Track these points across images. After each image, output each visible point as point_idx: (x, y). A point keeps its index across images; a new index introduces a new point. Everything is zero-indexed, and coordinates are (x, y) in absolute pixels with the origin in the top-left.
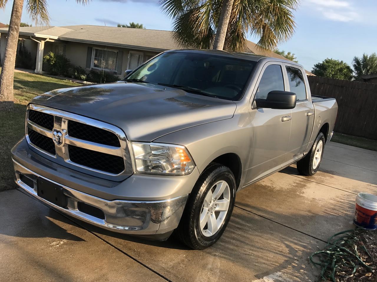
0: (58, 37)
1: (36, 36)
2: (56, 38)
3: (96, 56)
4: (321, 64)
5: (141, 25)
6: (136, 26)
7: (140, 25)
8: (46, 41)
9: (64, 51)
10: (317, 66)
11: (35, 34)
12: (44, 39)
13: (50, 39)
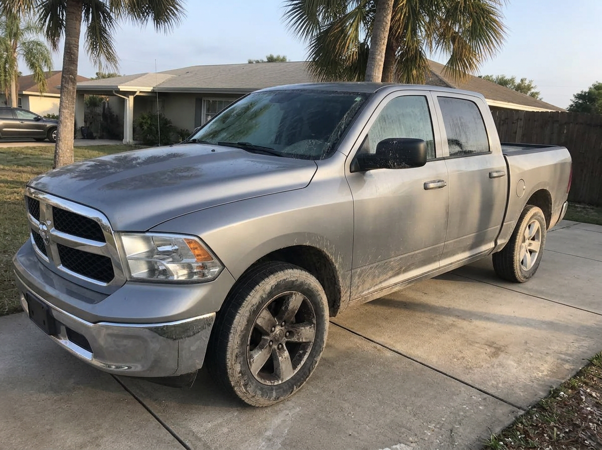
0: (152, 88)
1: (121, 90)
2: (149, 89)
3: (208, 110)
4: (585, 93)
5: (284, 58)
6: (276, 60)
7: (281, 57)
8: (135, 96)
9: (163, 107)
10: (579, 96)
11: (119, 87)
12: (133, 93)
13: (141, 92)
